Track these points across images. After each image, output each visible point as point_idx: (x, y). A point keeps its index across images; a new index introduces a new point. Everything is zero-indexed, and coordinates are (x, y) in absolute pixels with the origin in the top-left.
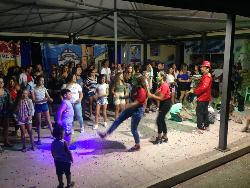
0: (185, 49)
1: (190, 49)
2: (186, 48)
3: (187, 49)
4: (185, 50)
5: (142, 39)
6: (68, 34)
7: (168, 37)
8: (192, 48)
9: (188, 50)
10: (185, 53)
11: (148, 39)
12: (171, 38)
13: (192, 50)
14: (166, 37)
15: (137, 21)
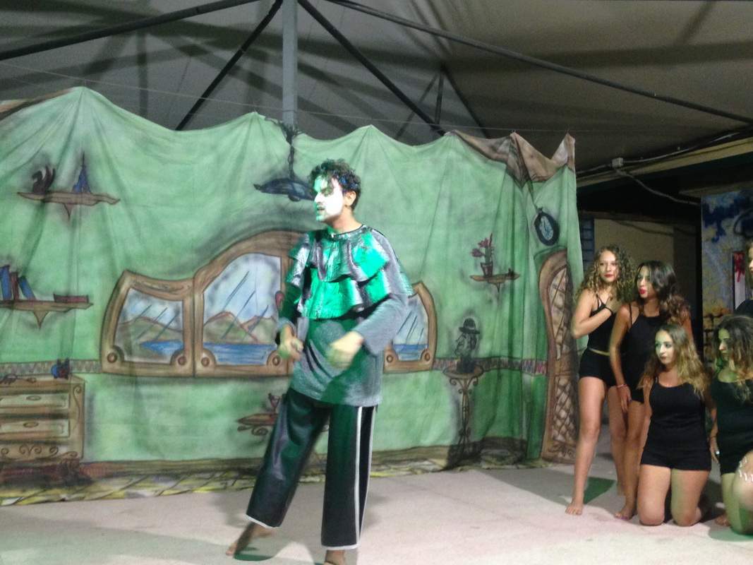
0: (706, 226)
1: (730, 225)
2: (709, 222)
3: (715, 225)
4: (707, 233)
7: (611, 169)
8: (736, 218)
9: (721, 232)
10: (706, 248)
12: (628, 171)
13: (739, 229)
14: (604, 166)
15: (458, 92)
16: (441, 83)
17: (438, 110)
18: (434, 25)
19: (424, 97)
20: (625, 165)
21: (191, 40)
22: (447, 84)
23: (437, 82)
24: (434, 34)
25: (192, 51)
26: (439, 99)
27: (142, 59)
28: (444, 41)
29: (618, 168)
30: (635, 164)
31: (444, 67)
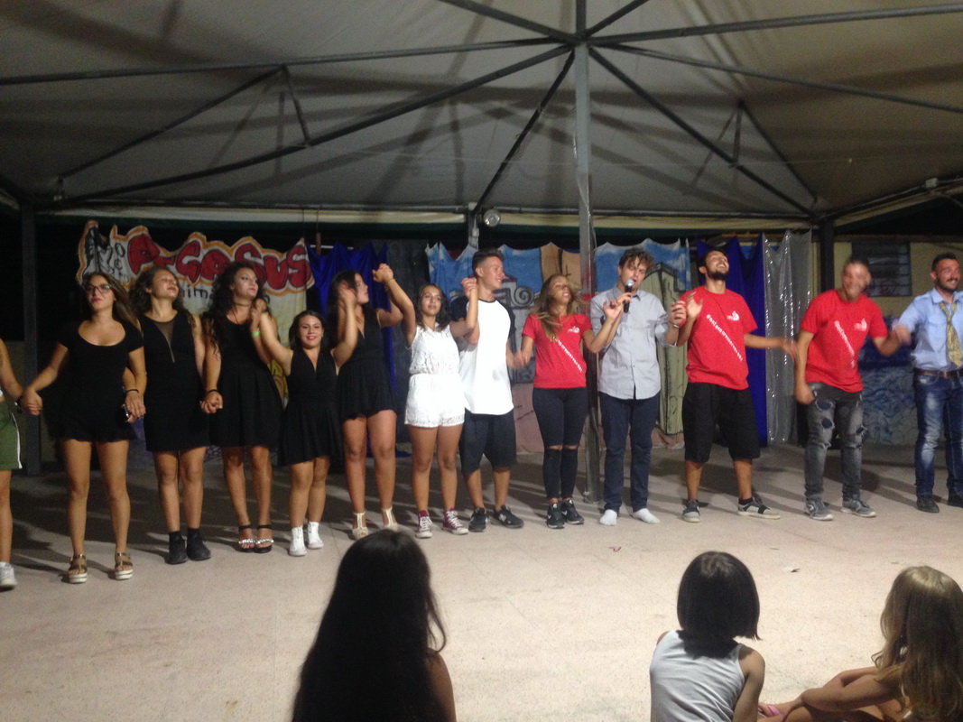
5: (806, 216)
6: (457, 208)
7: (925, 191)
11: (837, 217)
12: (943, 191)
14: (916, 188)
15: (758, 126)
16: (739, 120)
17: (737, 147)
18: (728, 62)
19: (721, 136)
20: (939, 185)
21: (497, 104)
22: (745, 120)
23: (735, 119)
24: (729, 71)
25: (499, 114)
26: (738, 135)
27: (455, 126)
28: (738, 76)
29: (932, 188)
30: (950, 183)
31: (741, 104)
